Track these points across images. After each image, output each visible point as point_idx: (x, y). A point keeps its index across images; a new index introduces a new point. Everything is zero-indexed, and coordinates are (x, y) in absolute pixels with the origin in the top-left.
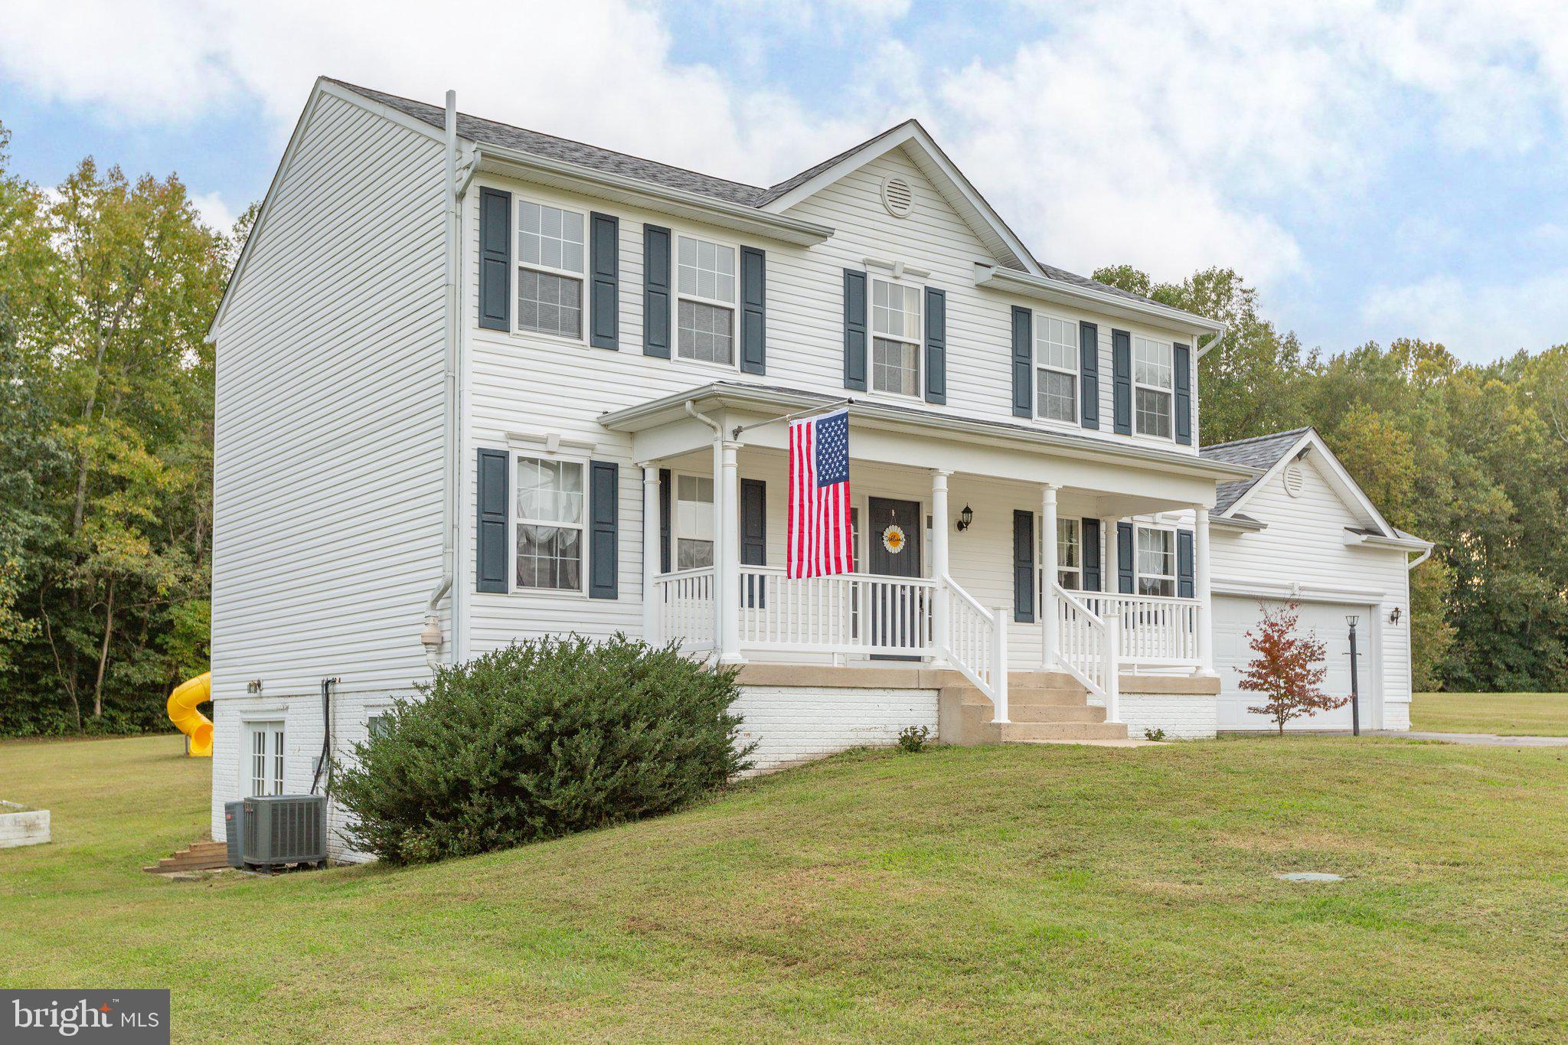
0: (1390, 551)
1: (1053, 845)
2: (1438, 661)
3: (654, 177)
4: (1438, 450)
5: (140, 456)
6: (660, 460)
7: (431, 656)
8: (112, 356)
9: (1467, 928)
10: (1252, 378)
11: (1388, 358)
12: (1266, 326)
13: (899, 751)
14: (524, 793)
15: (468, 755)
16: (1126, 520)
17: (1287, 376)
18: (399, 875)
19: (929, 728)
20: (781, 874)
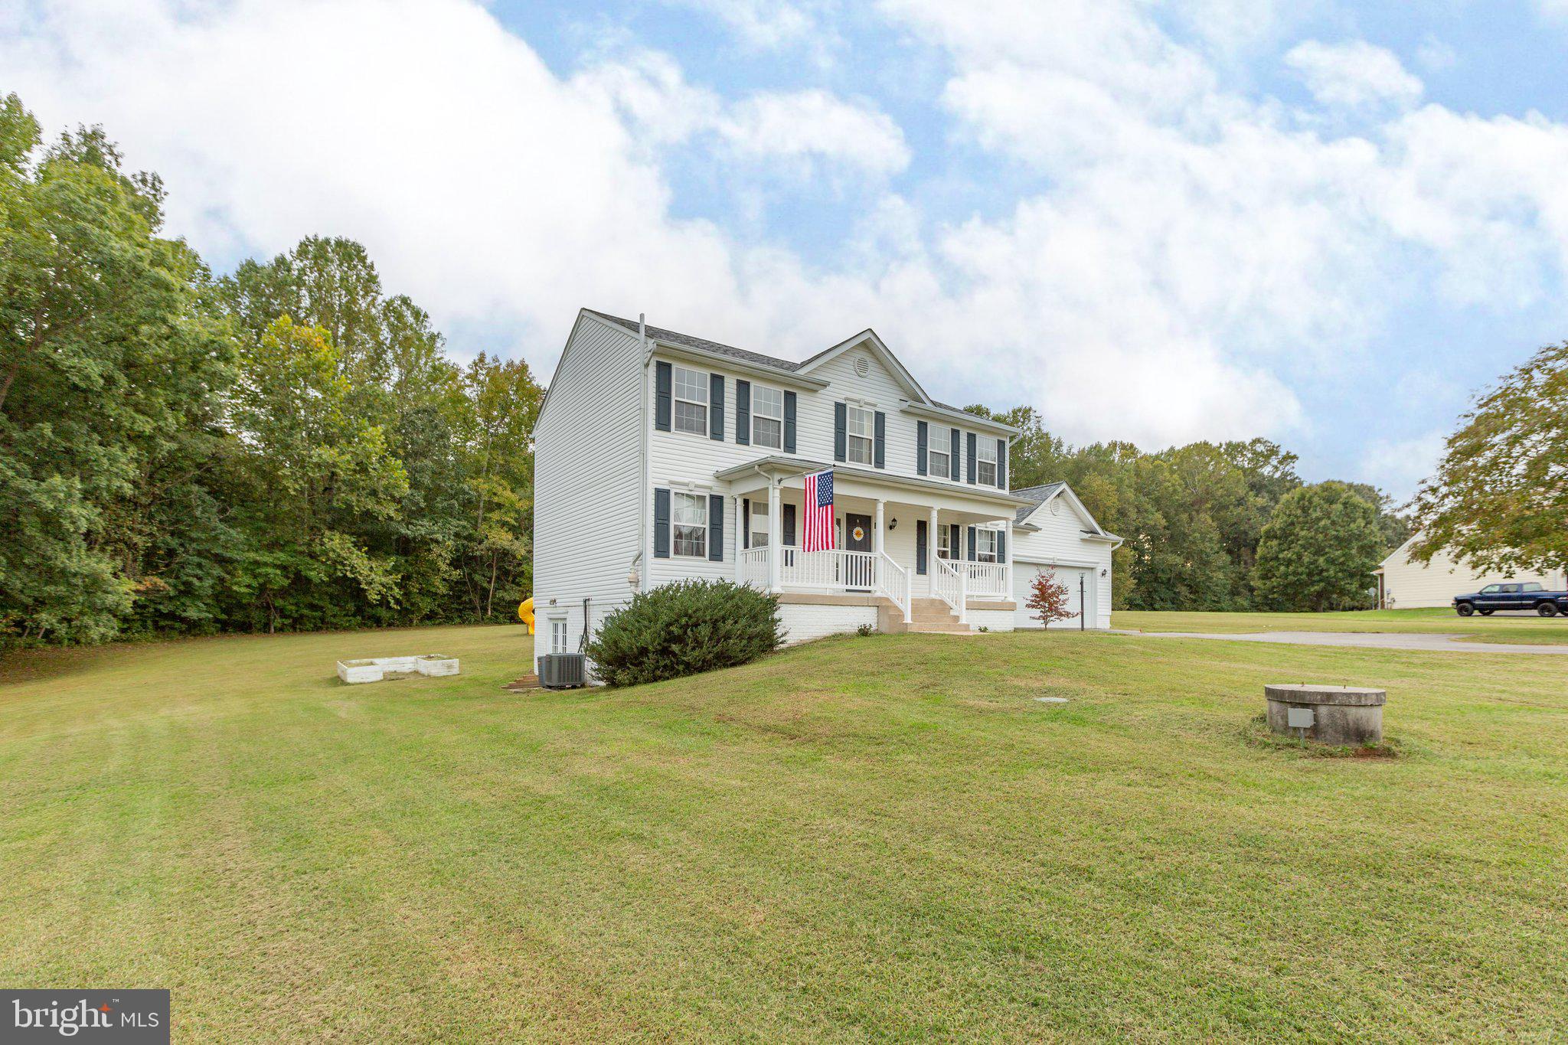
0: (1103, 542)
1: (927, 682)
2: (1127, 595)
3: (743, 357)
4: (1129, 494)
5: (508, 493)
6: (744, 494)
7: (633, 588)
8: (495, 446)
9: (1128, 726)
10: (1040, 459)
11: (1106, 449)
12: (1047, 434)
13: (857, 636)
14: (674, 654)
15: (647, 636)
16: (972, 525)
17: (1057, 458)
18: (614, 692)
19: (873, 625)
20: (793, 695)
